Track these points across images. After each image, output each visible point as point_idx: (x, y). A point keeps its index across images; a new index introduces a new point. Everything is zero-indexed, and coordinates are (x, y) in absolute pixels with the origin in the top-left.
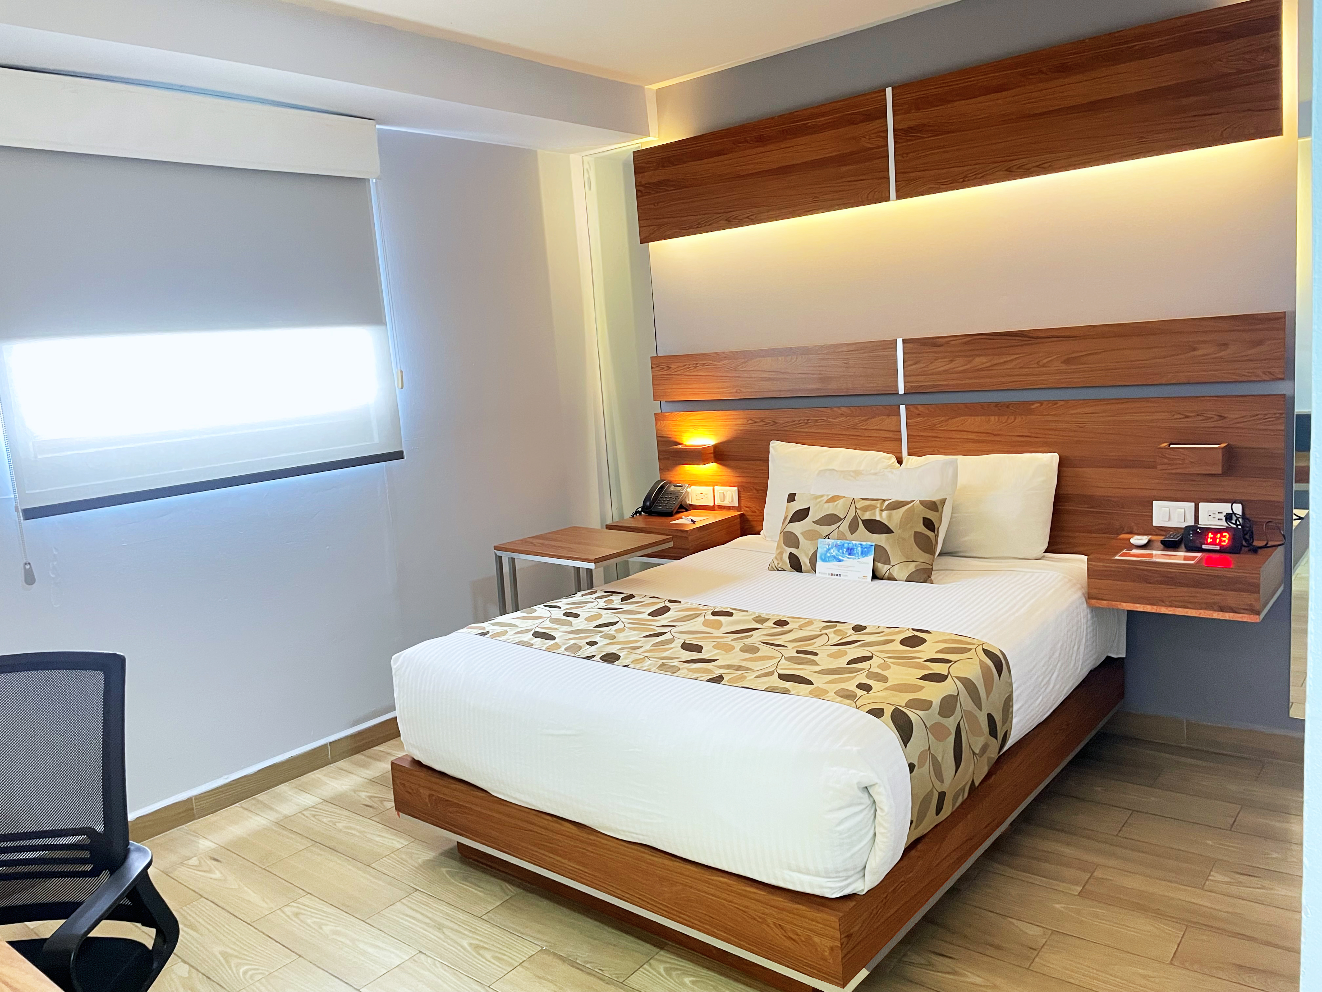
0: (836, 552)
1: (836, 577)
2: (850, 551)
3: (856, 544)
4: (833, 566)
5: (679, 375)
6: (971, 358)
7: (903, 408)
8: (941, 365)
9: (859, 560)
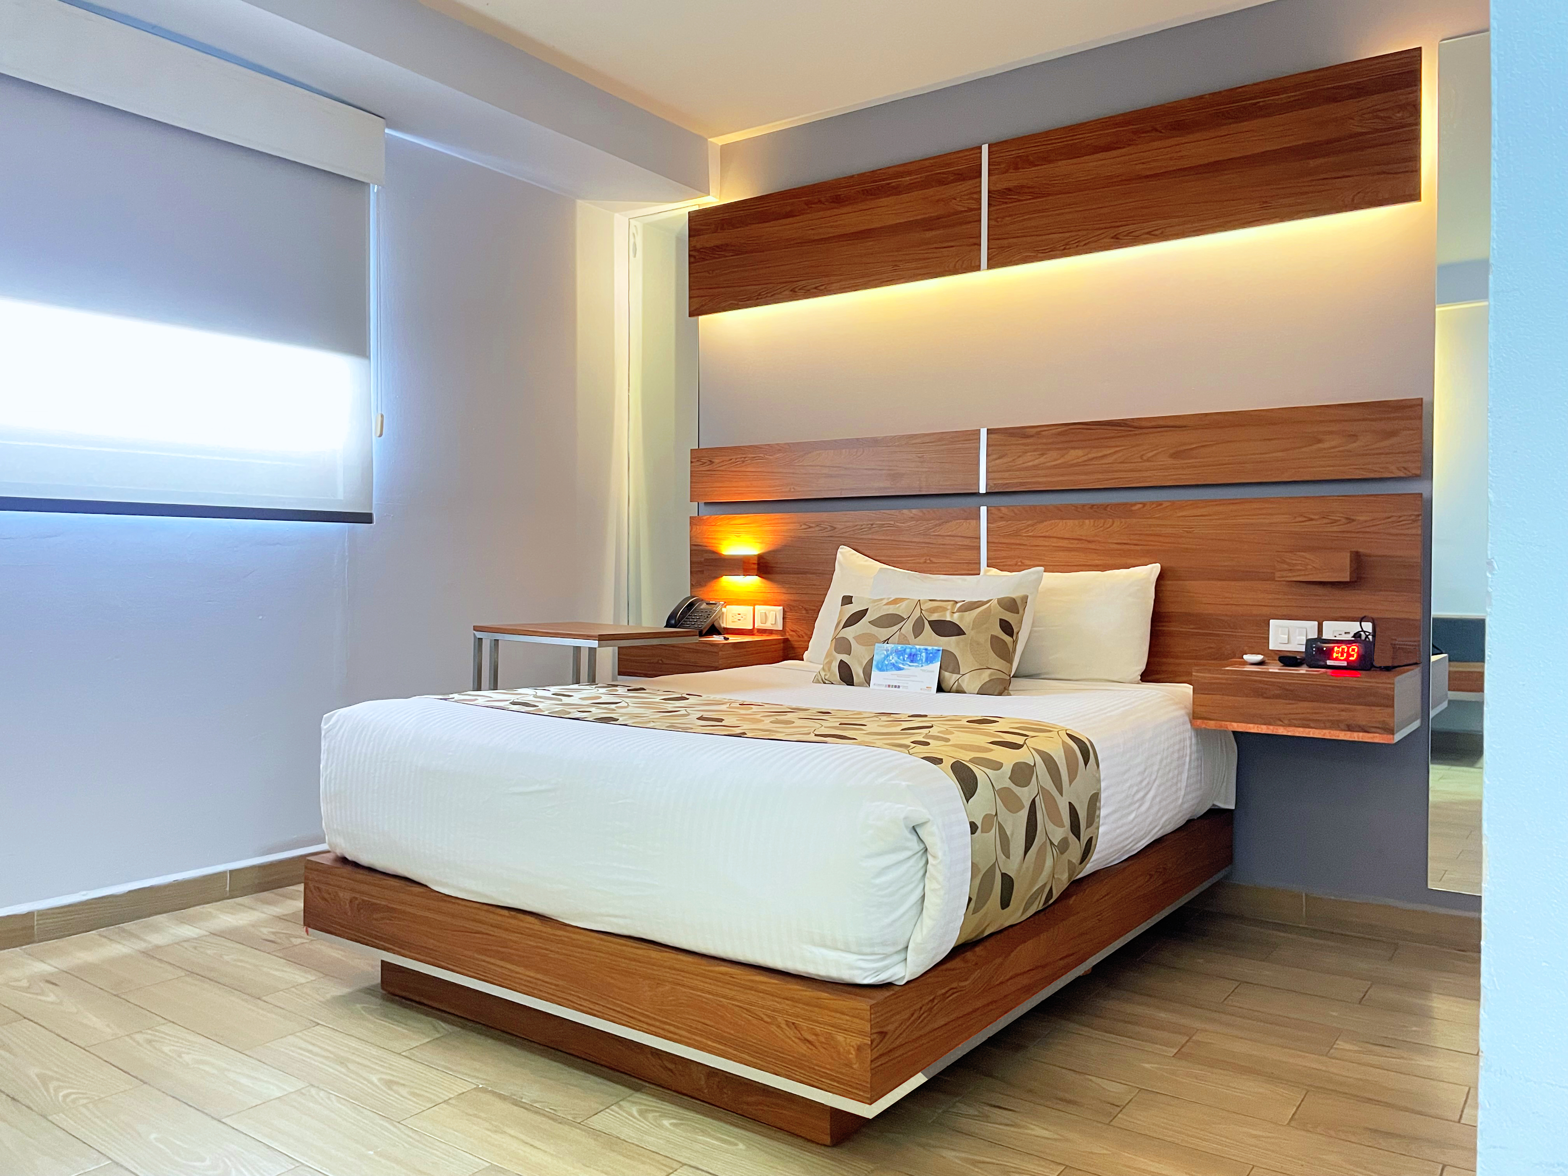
0: (896, 658)
1: (894, 689)
2: (913, 658)
3: (920, 649)
4: (891, 676)
5: (723, 471)
6: (1065, 452)
7: (983, 510)
8: (1030, 459)
9: (922, 668)
